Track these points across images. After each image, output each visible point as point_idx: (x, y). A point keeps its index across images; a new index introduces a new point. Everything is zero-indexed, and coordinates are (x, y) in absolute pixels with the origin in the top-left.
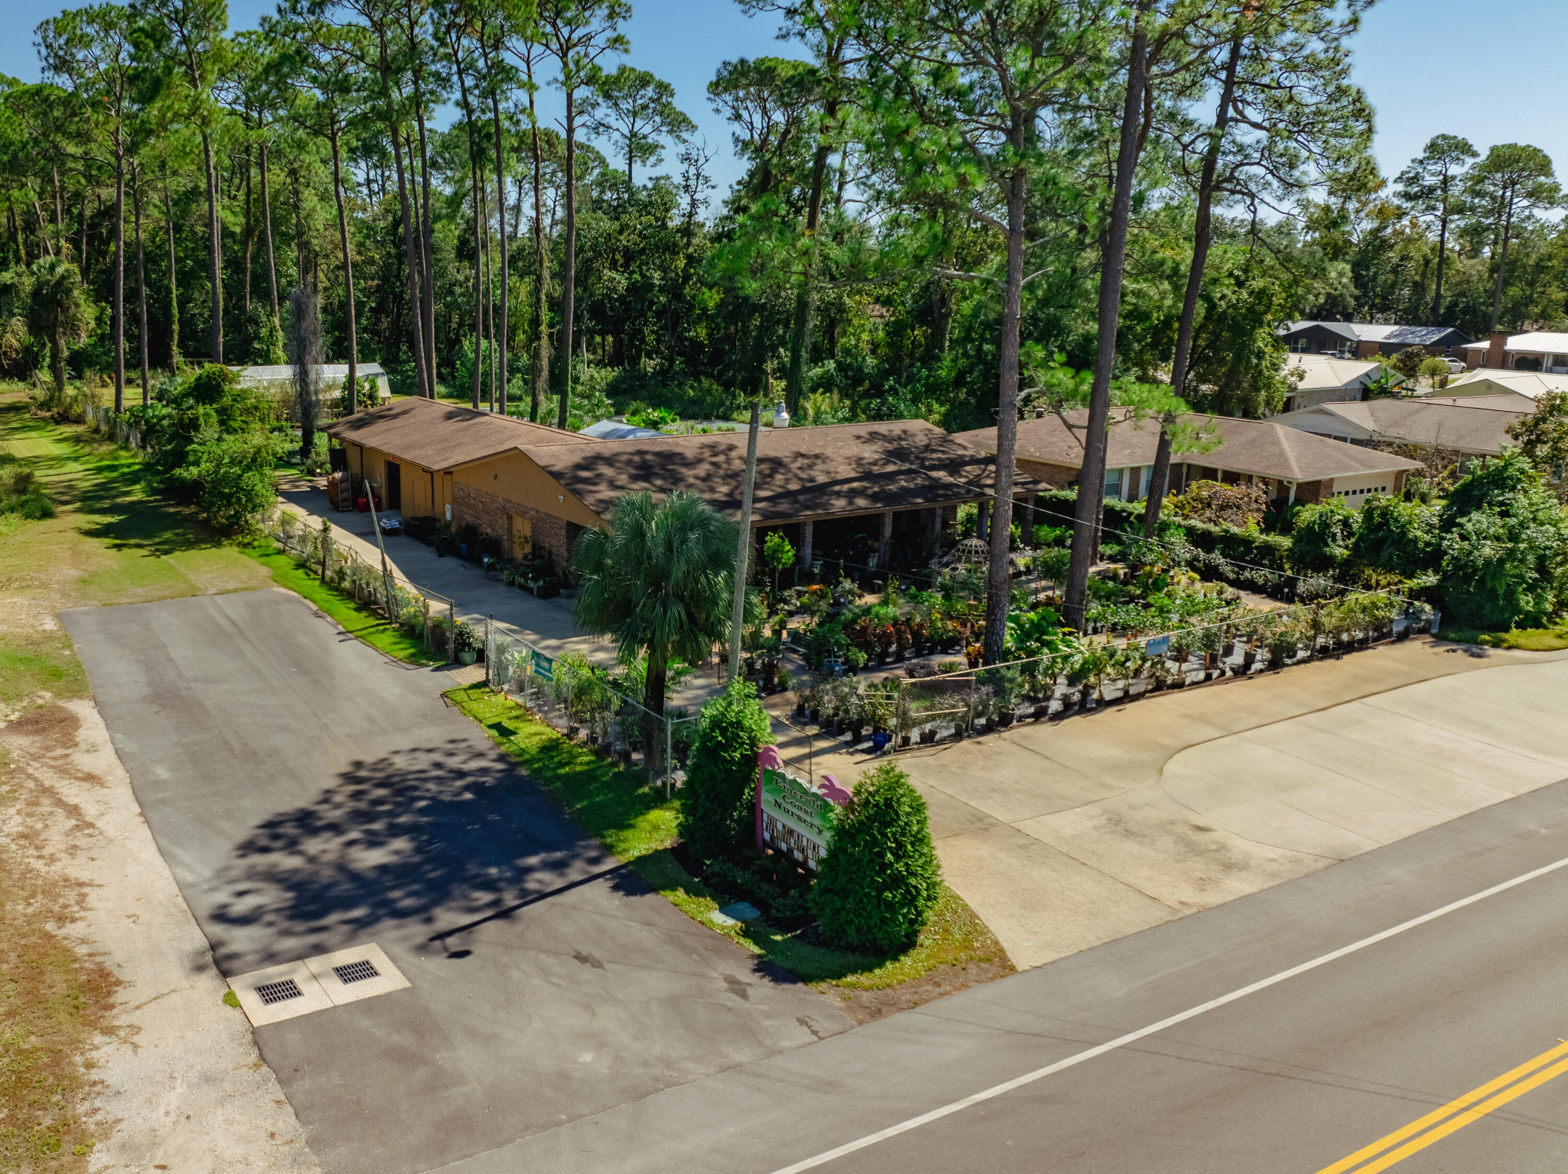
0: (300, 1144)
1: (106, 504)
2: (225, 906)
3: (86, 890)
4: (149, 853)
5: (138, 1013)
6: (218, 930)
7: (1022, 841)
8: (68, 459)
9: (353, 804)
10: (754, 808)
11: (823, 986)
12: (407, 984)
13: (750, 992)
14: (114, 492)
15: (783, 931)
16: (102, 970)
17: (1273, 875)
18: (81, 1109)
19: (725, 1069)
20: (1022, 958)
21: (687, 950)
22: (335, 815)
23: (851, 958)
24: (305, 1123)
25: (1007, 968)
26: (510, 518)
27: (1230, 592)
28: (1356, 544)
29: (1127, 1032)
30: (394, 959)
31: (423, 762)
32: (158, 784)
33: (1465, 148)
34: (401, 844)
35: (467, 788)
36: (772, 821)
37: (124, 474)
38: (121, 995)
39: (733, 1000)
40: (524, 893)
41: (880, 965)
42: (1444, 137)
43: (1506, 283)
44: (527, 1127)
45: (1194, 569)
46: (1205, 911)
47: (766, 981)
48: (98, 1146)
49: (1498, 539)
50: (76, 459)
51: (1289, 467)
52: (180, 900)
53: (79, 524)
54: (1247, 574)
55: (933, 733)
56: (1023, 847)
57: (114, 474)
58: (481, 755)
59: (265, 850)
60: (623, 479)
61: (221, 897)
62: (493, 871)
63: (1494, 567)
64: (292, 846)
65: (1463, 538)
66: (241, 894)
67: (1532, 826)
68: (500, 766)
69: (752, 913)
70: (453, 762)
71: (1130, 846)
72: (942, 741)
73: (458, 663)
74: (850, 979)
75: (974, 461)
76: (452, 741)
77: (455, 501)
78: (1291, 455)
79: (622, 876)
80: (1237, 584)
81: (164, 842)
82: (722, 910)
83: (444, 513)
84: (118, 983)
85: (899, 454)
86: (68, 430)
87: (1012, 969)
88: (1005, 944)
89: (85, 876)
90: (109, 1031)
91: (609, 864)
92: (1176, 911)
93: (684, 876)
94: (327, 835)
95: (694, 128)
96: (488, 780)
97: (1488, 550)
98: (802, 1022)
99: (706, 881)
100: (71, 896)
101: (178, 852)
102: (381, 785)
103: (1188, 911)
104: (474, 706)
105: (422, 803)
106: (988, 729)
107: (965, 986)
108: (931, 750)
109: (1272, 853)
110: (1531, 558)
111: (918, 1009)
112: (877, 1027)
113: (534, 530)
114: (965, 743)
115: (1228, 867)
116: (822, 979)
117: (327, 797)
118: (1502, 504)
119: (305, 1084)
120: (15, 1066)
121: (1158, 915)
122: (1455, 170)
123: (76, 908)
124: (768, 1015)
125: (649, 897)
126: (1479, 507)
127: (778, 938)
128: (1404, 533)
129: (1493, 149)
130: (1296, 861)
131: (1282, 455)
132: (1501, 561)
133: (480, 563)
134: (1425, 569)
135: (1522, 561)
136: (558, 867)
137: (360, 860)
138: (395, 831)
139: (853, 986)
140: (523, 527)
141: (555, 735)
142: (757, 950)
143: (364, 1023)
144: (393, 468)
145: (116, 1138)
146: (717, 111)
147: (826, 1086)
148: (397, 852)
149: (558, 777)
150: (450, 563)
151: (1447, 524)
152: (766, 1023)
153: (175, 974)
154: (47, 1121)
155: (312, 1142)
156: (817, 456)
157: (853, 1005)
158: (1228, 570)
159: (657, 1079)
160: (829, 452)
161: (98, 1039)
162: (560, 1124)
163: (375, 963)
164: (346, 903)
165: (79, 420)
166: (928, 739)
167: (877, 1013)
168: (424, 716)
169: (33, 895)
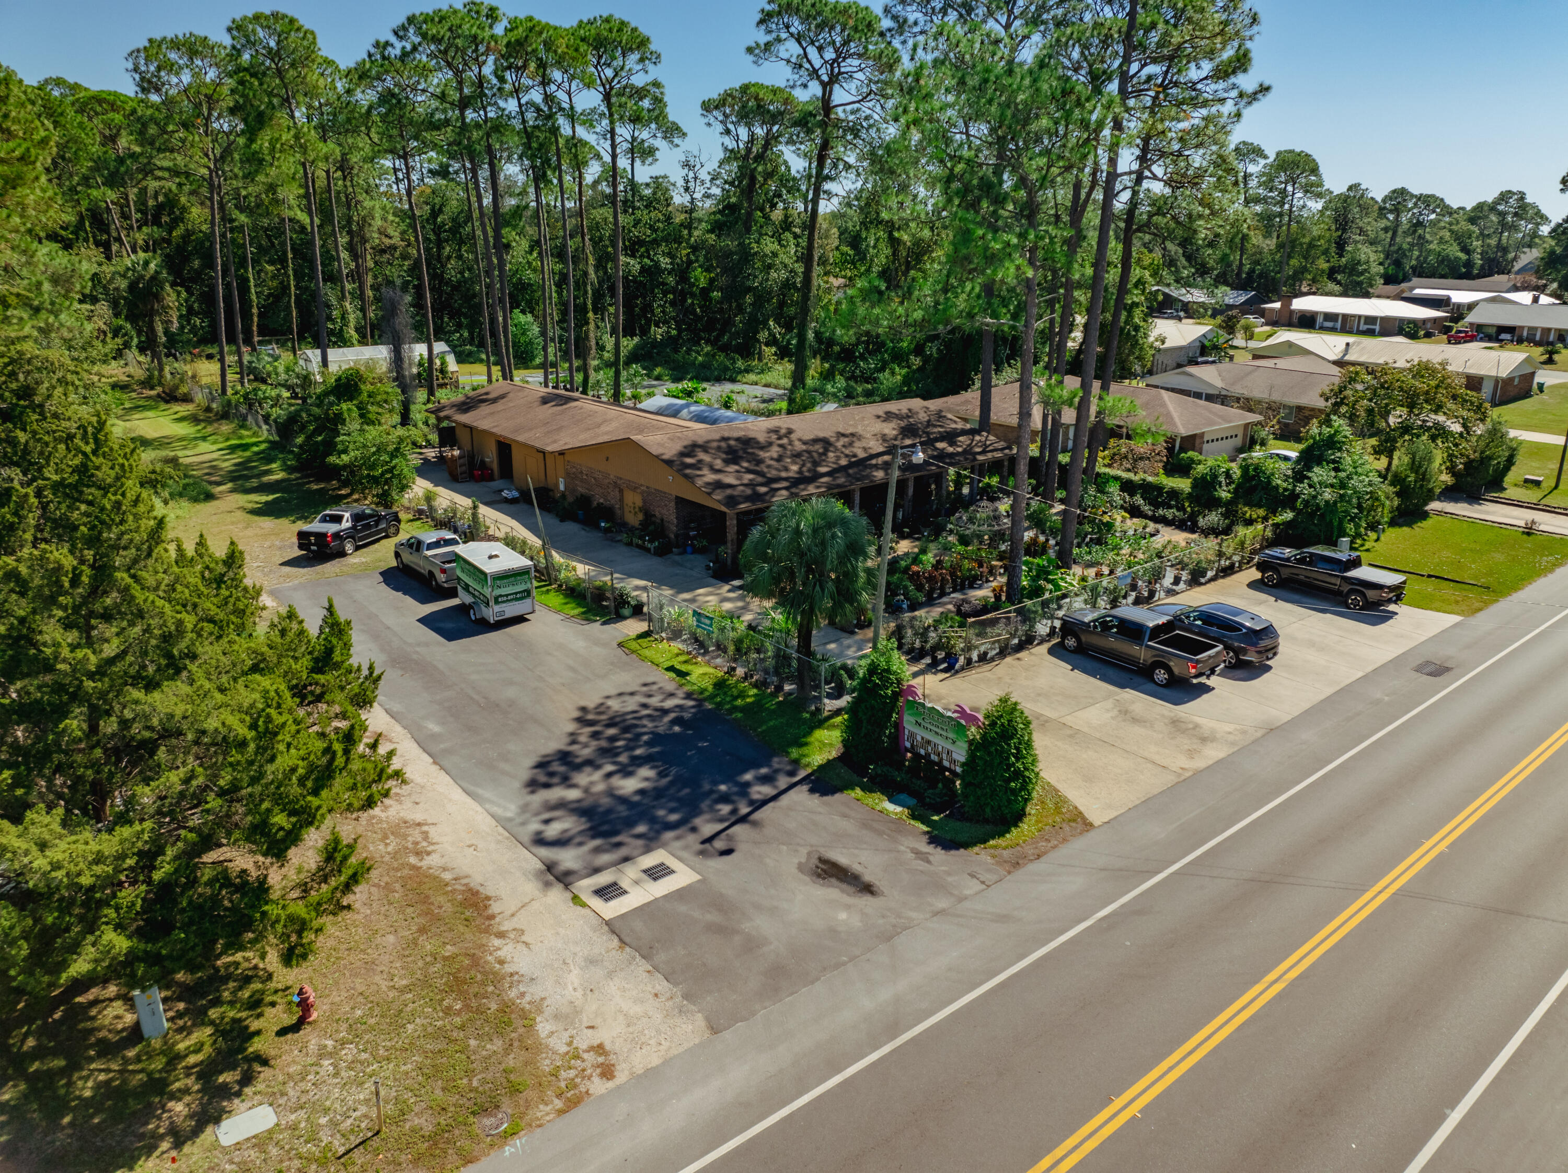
0: (678, 999)
1: (254, 483)
2: (539, 833)
3: (425, 828)
4: (457, 794)
5: (515, 919)
6: (544, 852)
7: (1069, 732)
8: (196, 439)
9: (594, 744)
10: (899, 726)
11: (976, 849)
12: (699, 877)
13: (931, 858)
14: (256, 471)
15: (938, 814)
16: (470, 890)
17: (1233, 744)
18: (513, 994)
19: (936, 914)
20: (1096, 816)
21: (880, 833)
22: (586, 753)
23: (989, 828)
24: (676, 984)
25: (1088, 826)
26: (621, 491)
27: (1152, 526)
28: (1236, 490)
29: (1174, 862)
30: (680, 859)
31: (631, 704)
32: (434, 737)
33: (1258, 152)
34: (646, 772)
35: (674, 722)
36: (912, 735)
37: (257, 453)
38: (495, 908)
39: (921, 865)
40: (751, 802)
41: (1008, 831)
42: (1244, 143)
43: (1290, 257)
44: (825, 969)
45: (1126, 510)
46: (1198, 773)
47: (939, 849)
48: (538, 1019)
49: (1332, 486)
50: (204, 438)
51: (1175, 424)
52: (500, 829)
53: (241, 504)
54: (1161, 512)
55: (985, 654)
56: (1071, 736)
57: (248, 454)
58: (671, 695)
59: (547, 786)
60: (718, 463)
61: (535, 826)
62: (723, 788)
63: (1330, 506)
64: (566, 781)
65: (1310, 486)
66: (547, 822)
67: (1379, 695)
68: (691, 703)
69: (913, 802)
70: (654, 701)
71: (1138, 730)
72: (992, 659)
73: (620, 618)
74: (992, 842)
75: (964, 432)
76: (645, 685)
77: (568, 476)
78: (1175, 415)
79: (812, 782)
80: (1155, 519)
81: (465, 785)
82: (891, 801)
83: (557, 485)
84: (488, 898)
85: (909, 430)
86: (183, 409)
87: (1091, 825)
88: (1082, 809)
89: (419, 817)
90: (501, 935)
91: (802, 774)
92: (1180, 775)
93: (855, 778)
94: (588, 769)
95: (685, 134)
96: (687, 715)
97: (1328, 495)
98: (972, 876)
99: (872, 779)
100: (416, 835)
101: (480, 791)
102: (610, 725)
103: (1188, 774)
104: (646, 652)
105: (645, 738)
106: (1020, 648)
107: (1065, 840)
108: (988, 667)
109: (1229, 728)
110: (1355, 501)
111: (1042, 859)
112: (1020, 874)
113: (644, 501)
114: (1008, 659)
115: (1204, 740)
116: (975, 844)
117: (573, 738)
118: (1334, 462)
119: (661, 957)
120: (447, 969)
121: (1170, 779)
122: (1252, 169)
123: (424, 844)
124: (949, 874)
125: (838, 796)
126: (1319, 464)
127: (935, 818)
128: (1269, 483)
129: (1278, 154)
130: (1244, 732)
131: (1168, 415)
132: (1335, 502)
133: (598, 527)
134: (1284, 508)
135: (1349, 502)
136: (767, 780)
137: (622, 788)
138: (638, 762)
139: (995, 847)
140: (633, 500)
141: (720, 674)
142: (925, 829)
143: (682, 908)
144: (505, 448)
145: (548, 1012)
146: (709, 125)
147: (1003, 918)
148: (647, 779)
149: (735, 709)
150: (571, 527)
151: (1299, 477)
152: (950, 879)
153: (531, 888)
154: (494, 1006)
155: (686, 996)
156: (853, 435)
157: (1001, 862)
158: (1147, 509)
159: (894, 926)
160: (859, 430)
161: (497, 942)
162: (844, 964)
163: (668, 863)
164: (630, 823)
165: (187, 399)
166: (983, 658)
167: (1017, 865)
168: (612, 664)
169: (385, 837)
